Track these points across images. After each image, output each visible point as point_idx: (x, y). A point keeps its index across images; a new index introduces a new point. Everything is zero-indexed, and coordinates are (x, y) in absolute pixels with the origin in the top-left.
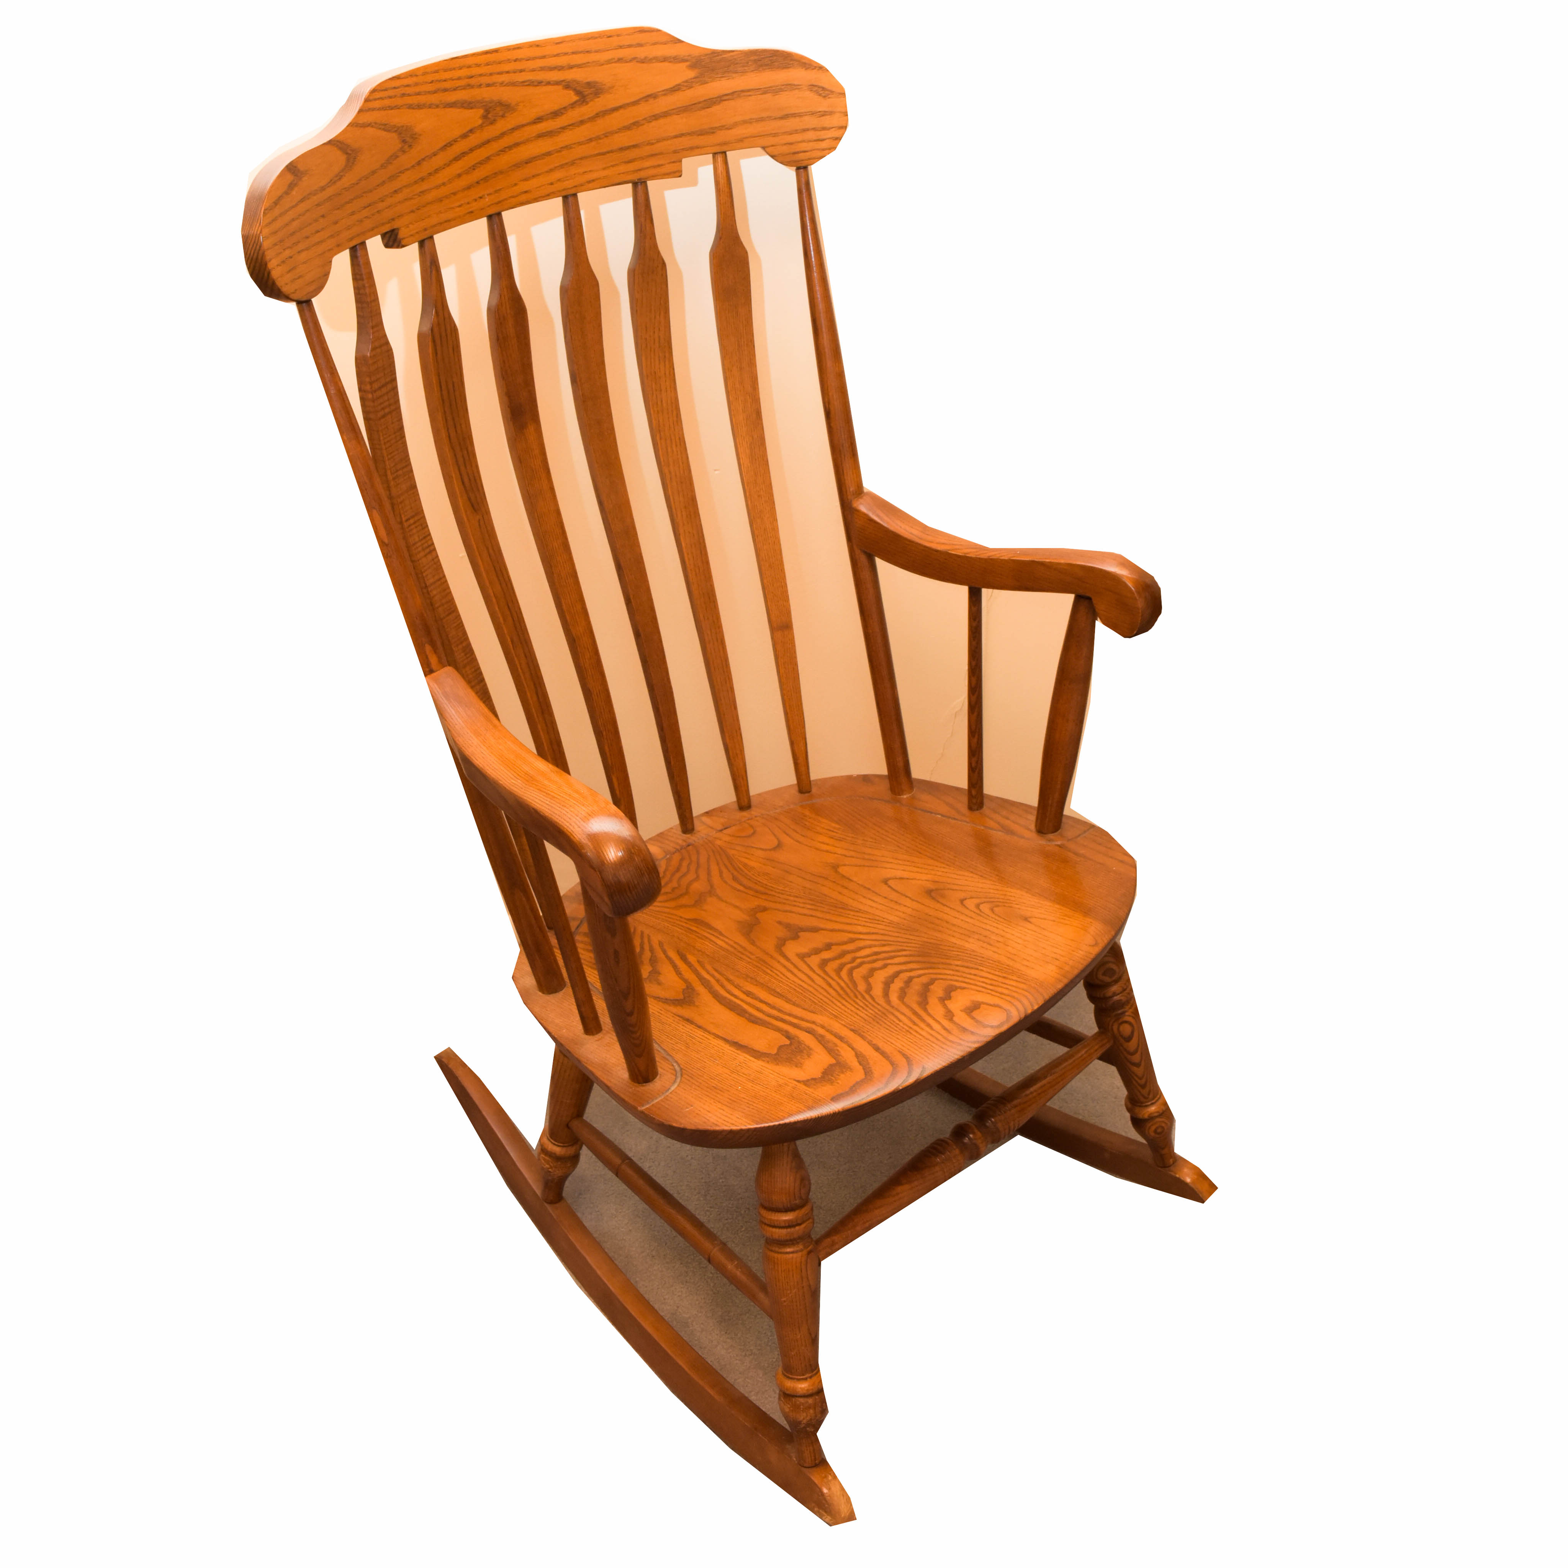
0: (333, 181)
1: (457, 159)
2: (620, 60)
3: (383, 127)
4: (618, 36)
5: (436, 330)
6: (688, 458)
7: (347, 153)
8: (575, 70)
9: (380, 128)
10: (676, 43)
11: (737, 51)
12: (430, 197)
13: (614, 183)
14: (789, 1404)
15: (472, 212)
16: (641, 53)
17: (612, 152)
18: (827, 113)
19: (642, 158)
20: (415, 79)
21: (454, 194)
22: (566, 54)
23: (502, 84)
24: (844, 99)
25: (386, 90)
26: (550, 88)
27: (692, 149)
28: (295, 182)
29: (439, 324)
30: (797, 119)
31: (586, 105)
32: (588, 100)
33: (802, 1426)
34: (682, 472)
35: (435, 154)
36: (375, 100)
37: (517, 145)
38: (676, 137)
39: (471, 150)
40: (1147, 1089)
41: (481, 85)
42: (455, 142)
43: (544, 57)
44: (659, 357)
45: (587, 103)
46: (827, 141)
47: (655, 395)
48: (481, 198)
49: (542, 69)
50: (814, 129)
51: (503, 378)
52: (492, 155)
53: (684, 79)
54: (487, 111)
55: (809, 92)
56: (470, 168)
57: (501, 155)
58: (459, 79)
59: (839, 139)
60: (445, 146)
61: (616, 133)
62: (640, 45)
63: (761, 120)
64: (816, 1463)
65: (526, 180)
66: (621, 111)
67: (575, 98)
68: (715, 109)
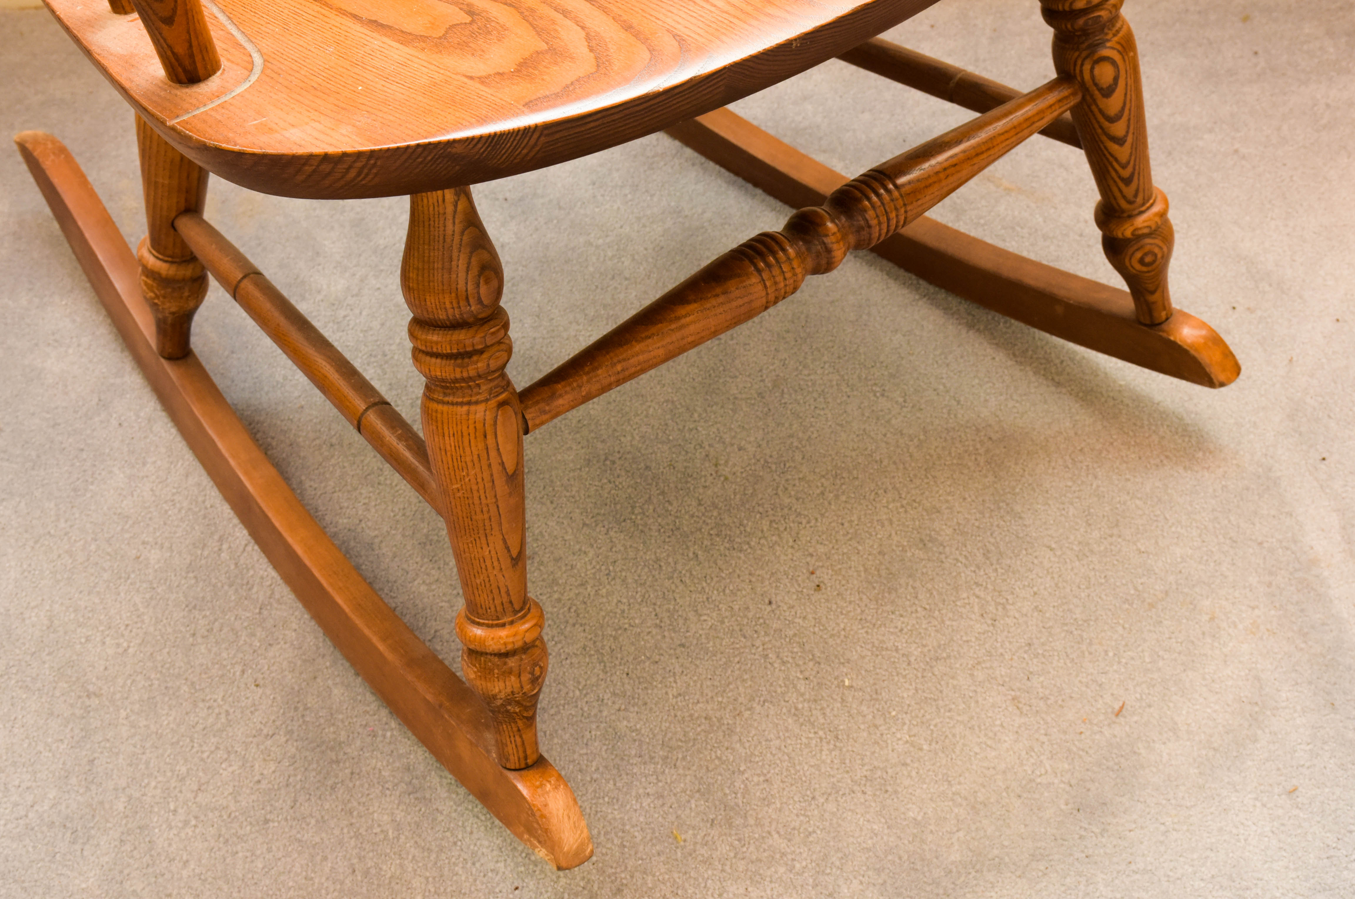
14: (475, 666)
33: (499, 702)
40: (1134, 186)
64: (526, 764)
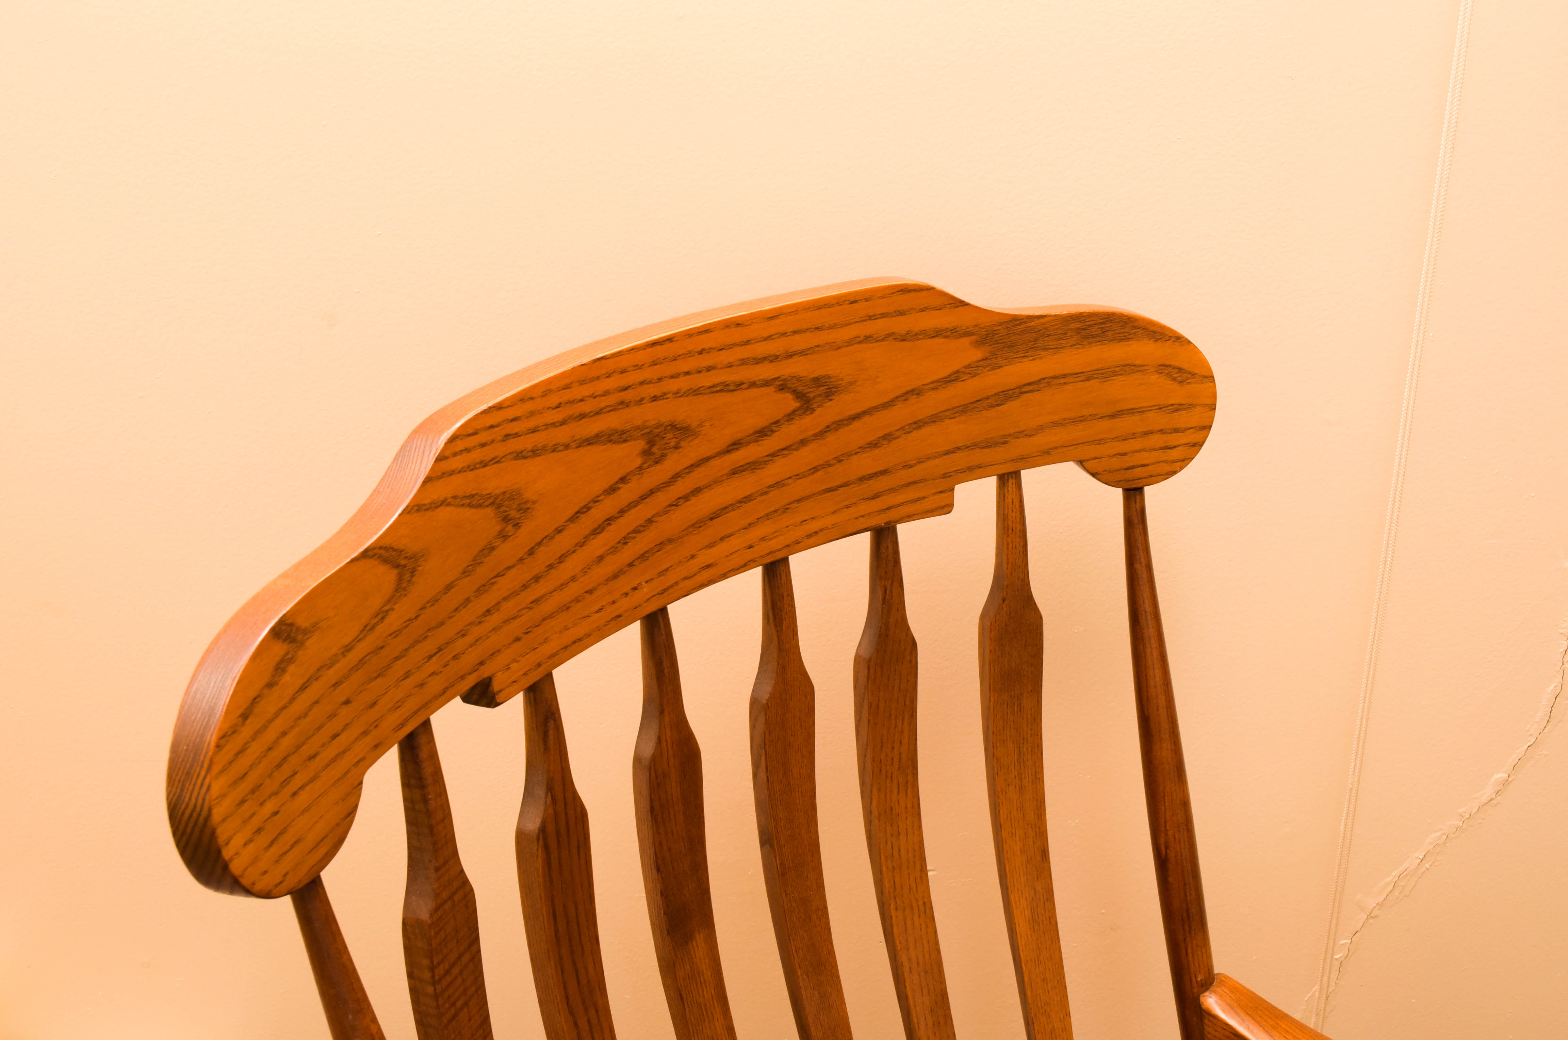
0: (368, 628)
1: (597, 531)
2: (868, 339)
3: (468, 501)
4: (867, 300)
5: (551, 828)
6: (936, 932)
7: (398, 566)
8: (795, 359)
9: (463, 505)
10: (957, 307)
11: (1050, 316)
12: (546, 607)
13: (848, 533)
15: (619, 616)
16: (901, 325)
17: (846, 485)
18: (1183, 407)
19: (892, 490)
20: (528, 406)
21: (590, 592)
22: (784, 334)
23: (677, 393)
24: (1211, 384)
25: (475, 433)
26: (755, 391)
27: (970, 469)
28: (289, 656)
29: (556, 815)
30: (1137, 417)
31: (811, 413)
32: (814, 406)
34: (927, 956)
35: (559, 531)
36: (455, 454)
37: (697, 491)
38: (947, 453)
39: (622, 512)
41: (642, 400)
42: (595, 502)
43: (748, 342)
44: (898, 784)
45: (813, 410)
46: (1181, 448)
47: (889, 843)
48: (635, 589)
49: (743, 362)
50: (1161, 431)
51: (658, 871)
52: (658, 515)
53: (966, 363)
54: (651, 443)
55: (1156, 376)
56: (619, 542)
57: (672, 512)
58: (606, 393)
59: (1199, 445)
60: (578, 512)
61: (856, 453)
62: (901, 313)
63: (1082, 419)
65: (711, 546)
66: (866, 419)
67: (795, 404)
68: (1013, 406)
